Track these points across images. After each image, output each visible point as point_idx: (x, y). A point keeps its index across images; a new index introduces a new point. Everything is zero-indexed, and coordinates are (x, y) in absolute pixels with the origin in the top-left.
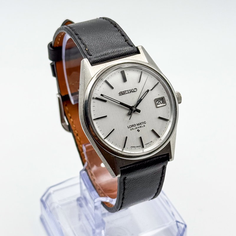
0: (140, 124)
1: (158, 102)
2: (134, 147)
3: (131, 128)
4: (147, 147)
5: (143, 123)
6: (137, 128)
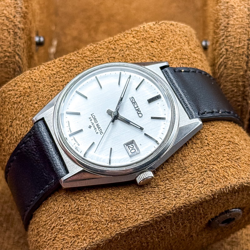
0: (99, 128)
2: (69, 125)
5: (101, 131)
6: (93, 125)
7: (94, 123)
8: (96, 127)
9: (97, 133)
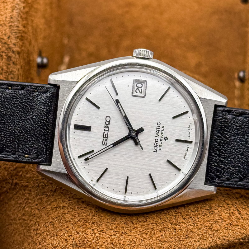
0: (158, 131)
1: (137, 91)
2: (185, 155)
3: (158, 149)
5: (158, 127)
6: (161, 139)
9: (163, 127)
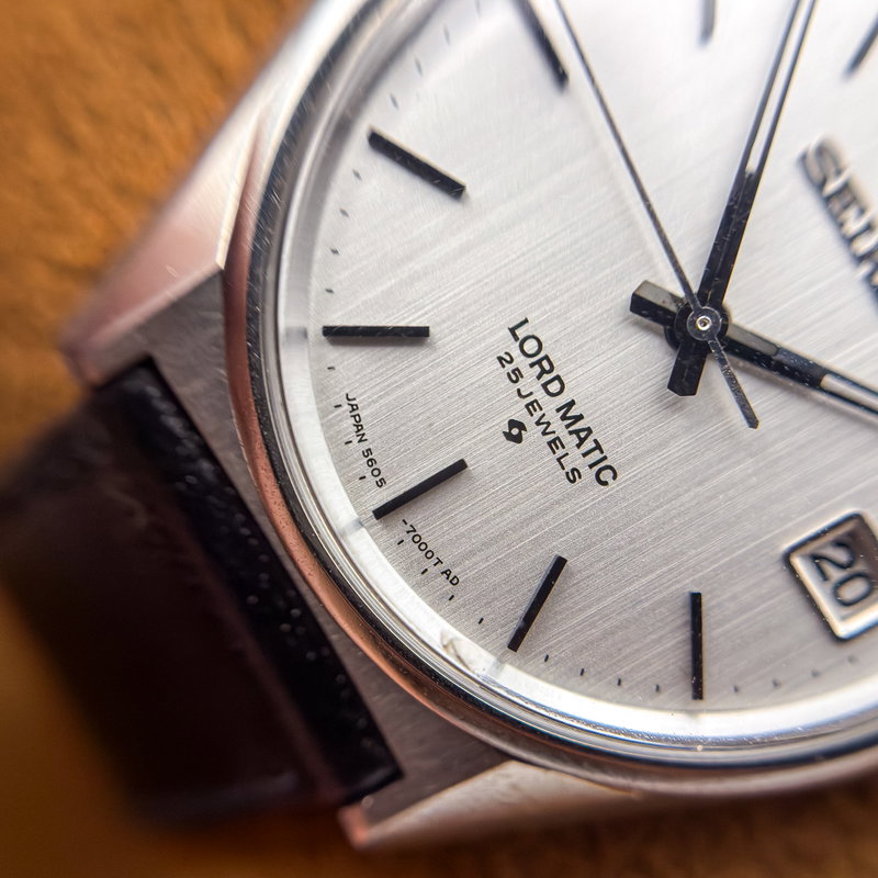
0: (582, 435)
1: (841, 556)
2: (359, 426)
3: (516, 353)
4: (393, 550)
5: (596, 455)
6: (538, 414)
7: (540, 395)
8: (559, 427)
